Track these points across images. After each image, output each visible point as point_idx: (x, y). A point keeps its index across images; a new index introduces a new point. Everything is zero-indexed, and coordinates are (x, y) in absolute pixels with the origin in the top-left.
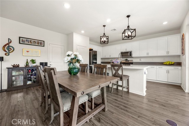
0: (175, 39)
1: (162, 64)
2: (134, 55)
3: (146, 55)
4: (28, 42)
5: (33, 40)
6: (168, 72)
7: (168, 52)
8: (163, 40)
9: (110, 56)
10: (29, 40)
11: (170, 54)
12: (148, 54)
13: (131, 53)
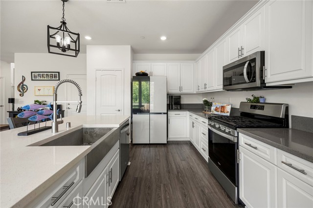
4: (40, 77)
5: (45, 73)
10: (41, 73)
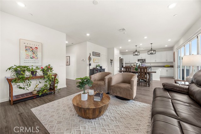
0: (170, 53)
1: (164, 67)
2: (147, 61)
3: (154, 62)
6: (167, 71)
7: (167, 60)
8: (164, 53)
9: (129, 62)
11: (168, 61)
12: (156, 61)
13: (145, 60)
